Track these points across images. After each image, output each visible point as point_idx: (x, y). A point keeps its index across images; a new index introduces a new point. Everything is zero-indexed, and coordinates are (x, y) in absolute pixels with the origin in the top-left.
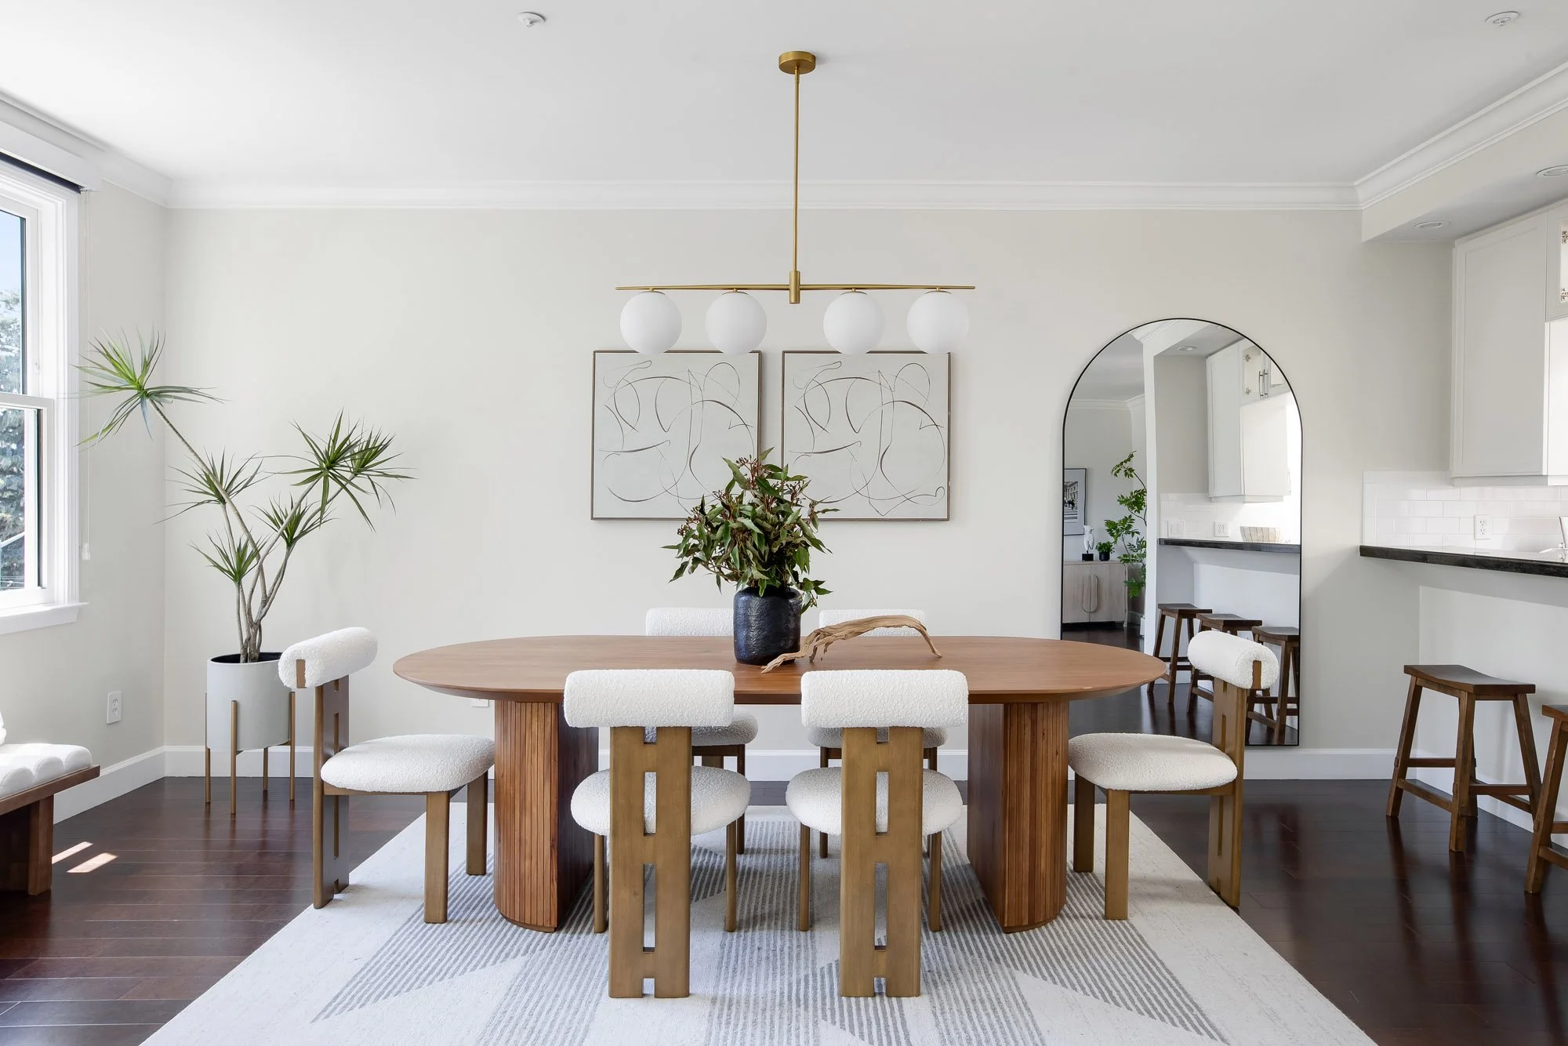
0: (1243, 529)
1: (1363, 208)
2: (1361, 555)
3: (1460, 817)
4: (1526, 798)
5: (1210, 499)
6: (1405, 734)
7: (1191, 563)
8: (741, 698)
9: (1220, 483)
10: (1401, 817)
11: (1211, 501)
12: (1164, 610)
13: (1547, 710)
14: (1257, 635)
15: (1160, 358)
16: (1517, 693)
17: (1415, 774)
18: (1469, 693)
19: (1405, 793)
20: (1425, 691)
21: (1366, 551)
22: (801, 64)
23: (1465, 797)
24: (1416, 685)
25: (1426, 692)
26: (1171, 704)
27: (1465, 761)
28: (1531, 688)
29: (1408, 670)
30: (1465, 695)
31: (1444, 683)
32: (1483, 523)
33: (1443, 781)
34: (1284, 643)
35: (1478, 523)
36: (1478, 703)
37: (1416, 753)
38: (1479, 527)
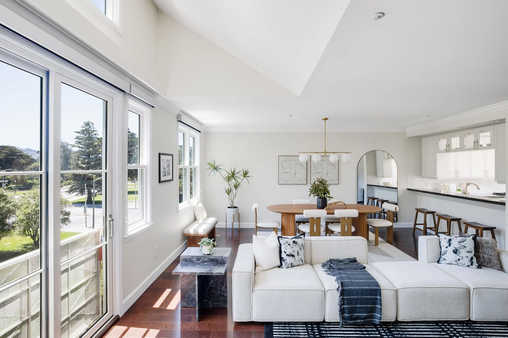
0: (383, 183)
1: (407, 132)
3: (424, 232)
4: (434, 229)
7: (374, 189)
8: (328, 214)
9: (379, 173)
10: (415, 233)
11: (377, 177)
12: (369, 198)
13: (437, 215)
16: (433, 213)
17: (417, 226)
19: (416, 229)
21: (408, 189)
22: (326, 119)
23: (425, 229)
24: (417, 211)
25: (419, 213)
27: (425, 224)
28: (435, 212)
29: (416, 209)
30: (425, 213)
31: (421, 211)
32: (428, 184)
33: (422, 227)
36: (427, 214)
37: (417, 223)
38: (427, 185)
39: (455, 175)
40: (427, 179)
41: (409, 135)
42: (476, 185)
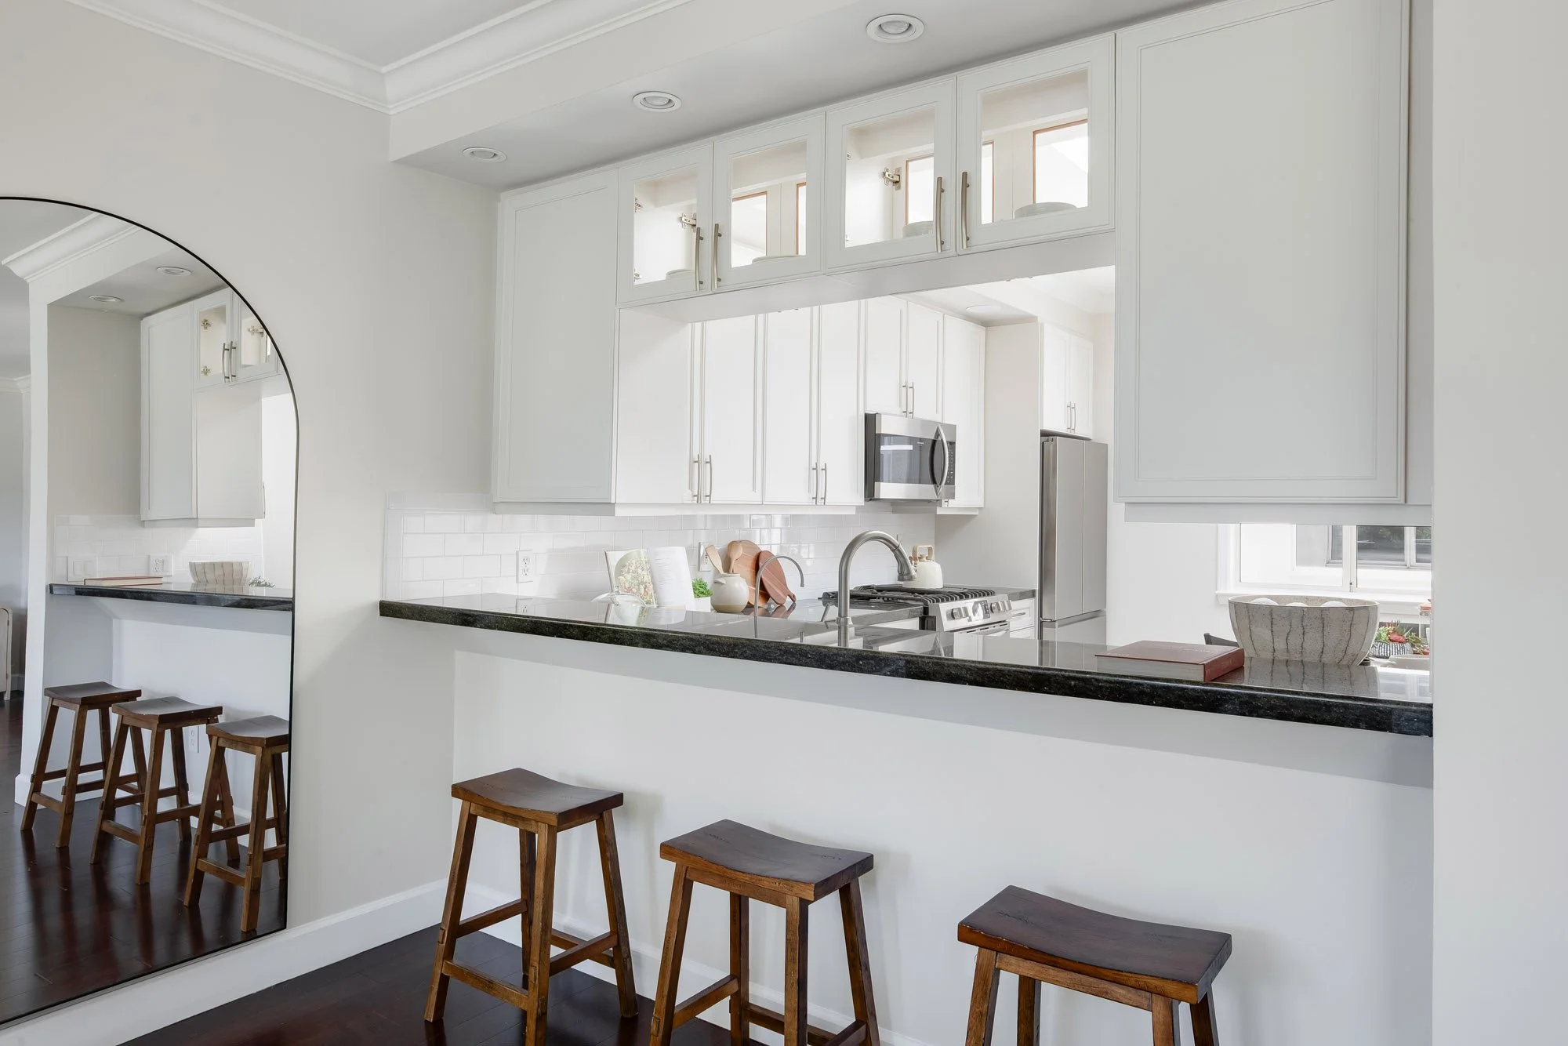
0: (193, 567)
1: (392, 113)
2: (381, 615)
3: (539, 1018)
5: (142, 523)
6: (453, 893)
7: (105, 624)
9: (159, 501)
10: (445, 1020)
11: (144, 527)
12: (56, 696)
13: (668, 851)
14: (215, 739)
15: (58, 309)
16: (602, 811)
18: (550, 826)
20: (482, 823)
21: (388, 609)
23: (546, 983)
24: (470, 815)
26: (64, 851)
27: (545, 930)
28: (620, 799)
29: (458, 790)
31: (513, 812)
32: (526, 560)
34: (259, 749)
35: (521, 561)
37: (469, 913)
38: (522, 565)
39: (691, 487)
40: (523, 520)
41: (404, 145)
42: (793, 561)
